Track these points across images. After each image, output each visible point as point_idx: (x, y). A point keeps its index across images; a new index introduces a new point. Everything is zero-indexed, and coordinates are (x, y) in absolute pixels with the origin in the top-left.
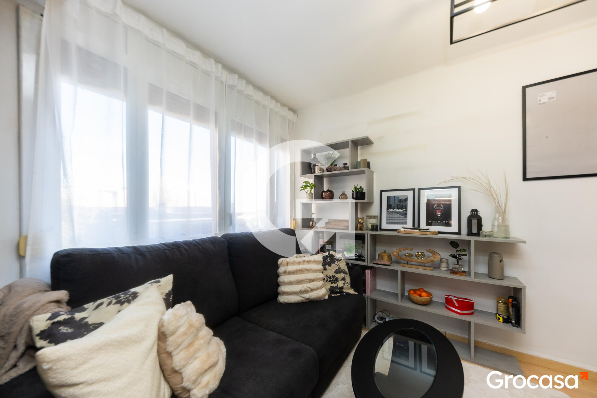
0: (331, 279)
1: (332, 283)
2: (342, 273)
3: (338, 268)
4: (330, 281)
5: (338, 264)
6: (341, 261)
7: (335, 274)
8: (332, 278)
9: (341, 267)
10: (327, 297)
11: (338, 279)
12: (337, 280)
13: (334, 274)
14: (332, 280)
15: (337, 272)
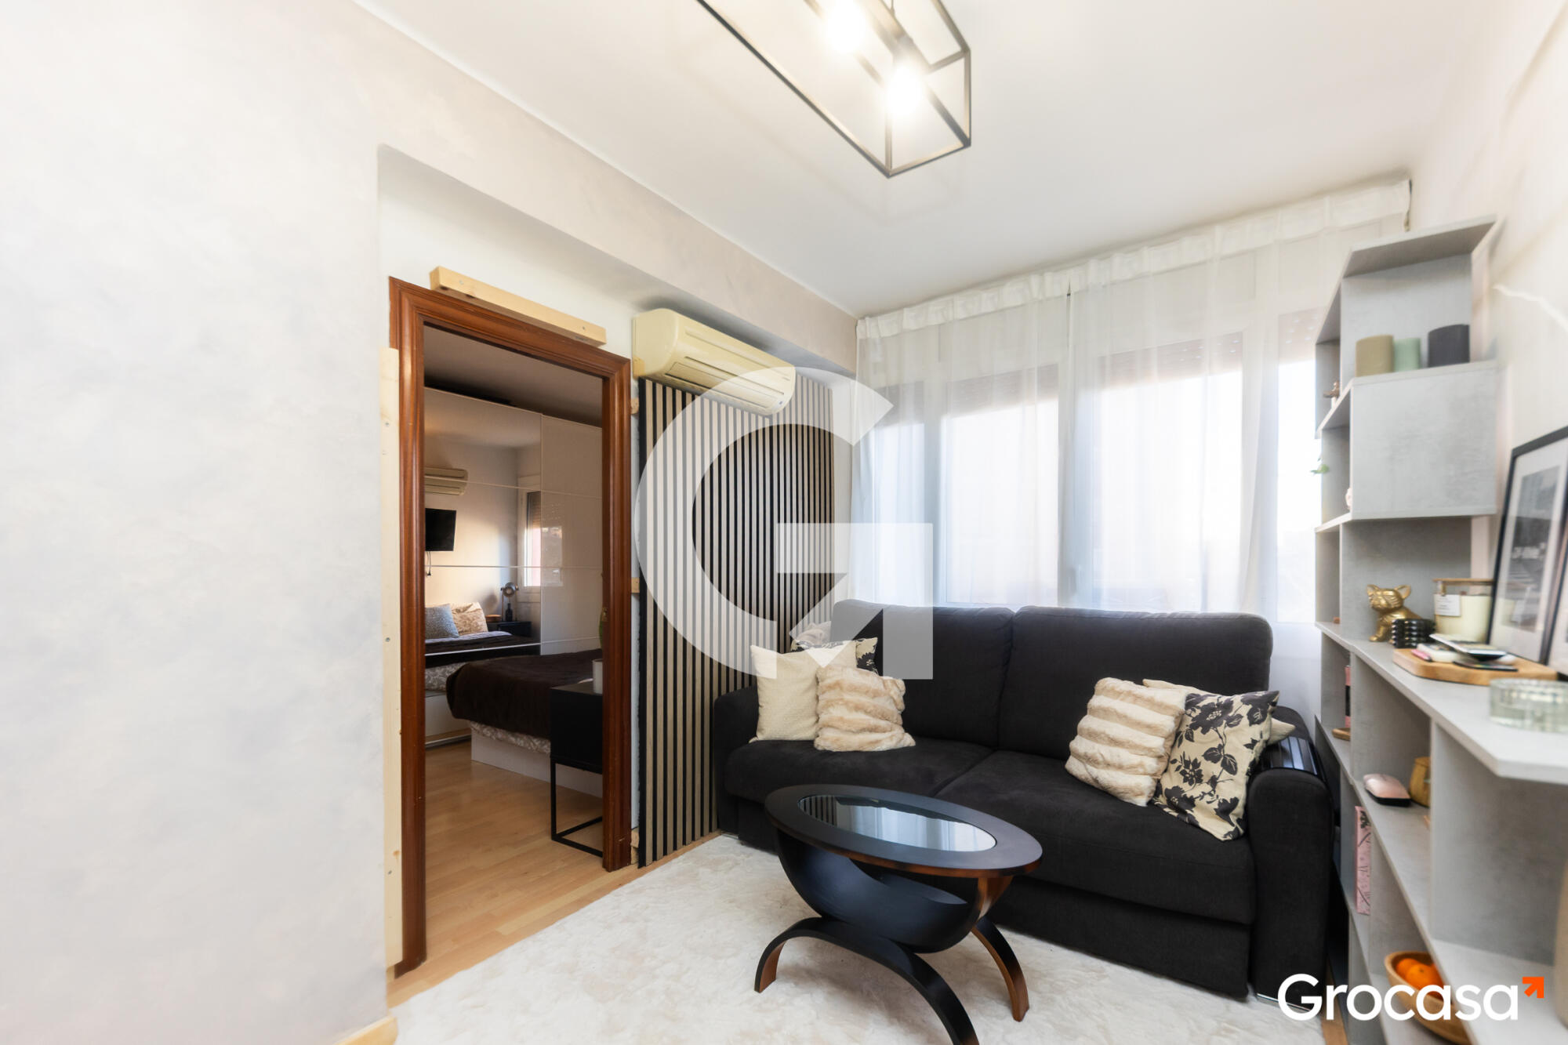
0: (1188, 768)
1: (1185, 780)
2: (1219, 763)
3: (1220, 745)
4: (1183, 773)
5: (1222, 734)
6: (1234, 728)
7: (1203, 758)
8: (1191, 767)
9: (1226, 748)
10: (1142, 801)
11: (1202, 776)
12: (1196, 778)
13: (1201, 759)
14: (1188, 771)
15: (1212, 755)
